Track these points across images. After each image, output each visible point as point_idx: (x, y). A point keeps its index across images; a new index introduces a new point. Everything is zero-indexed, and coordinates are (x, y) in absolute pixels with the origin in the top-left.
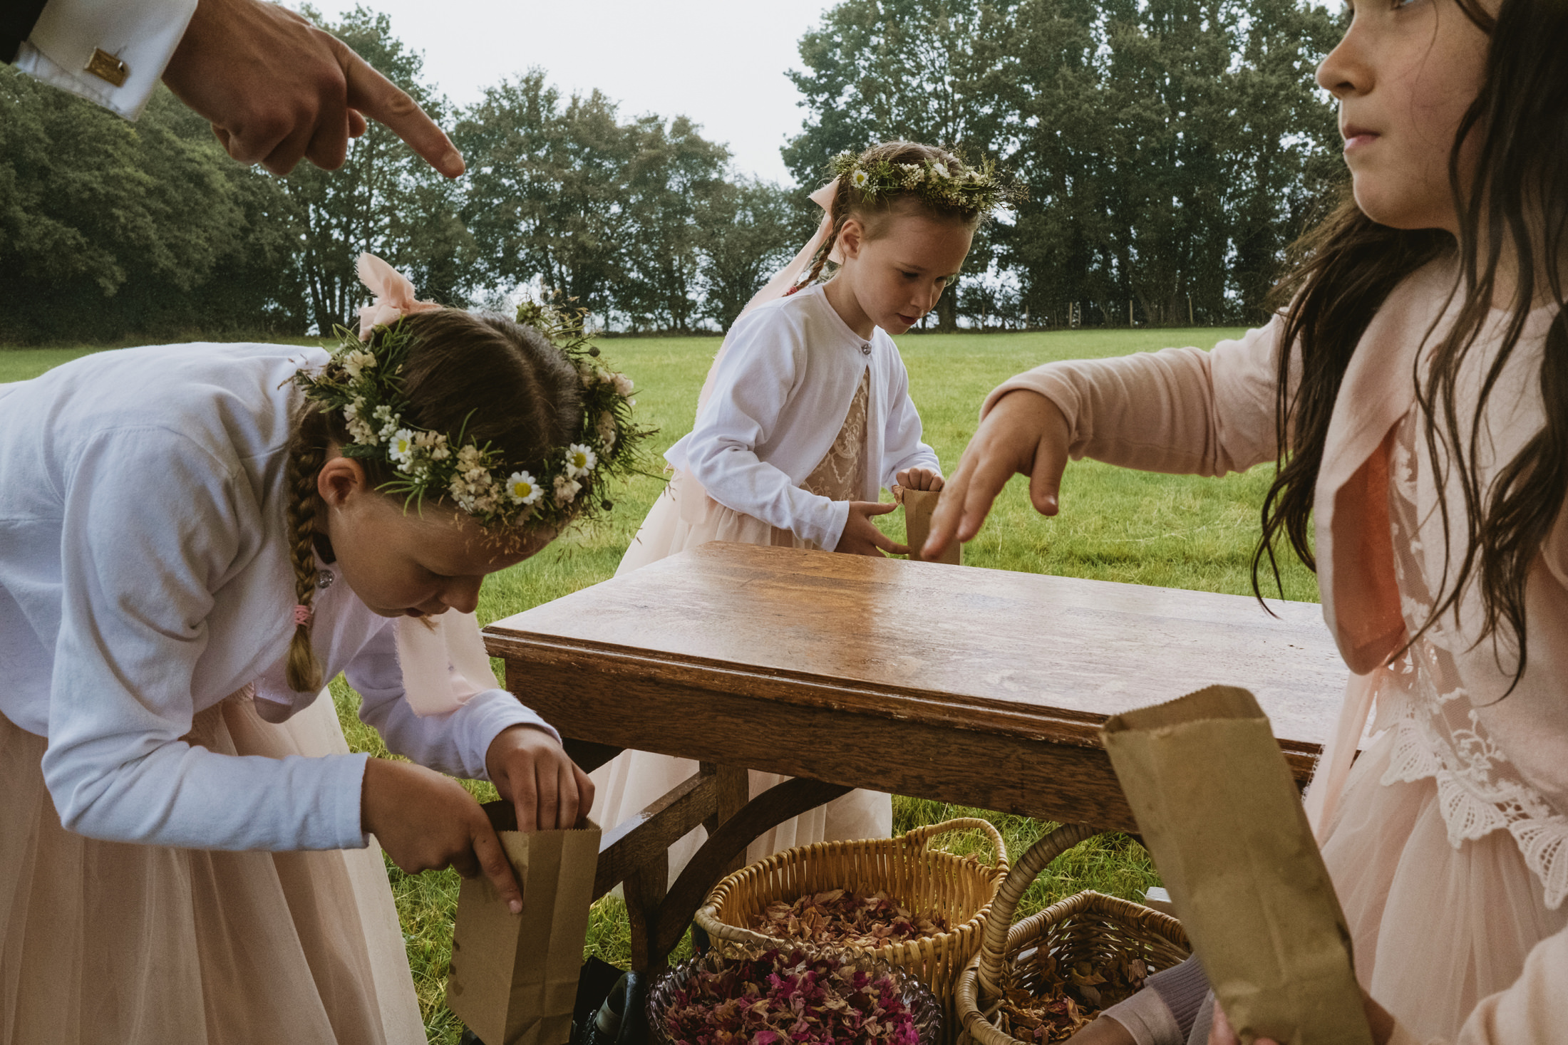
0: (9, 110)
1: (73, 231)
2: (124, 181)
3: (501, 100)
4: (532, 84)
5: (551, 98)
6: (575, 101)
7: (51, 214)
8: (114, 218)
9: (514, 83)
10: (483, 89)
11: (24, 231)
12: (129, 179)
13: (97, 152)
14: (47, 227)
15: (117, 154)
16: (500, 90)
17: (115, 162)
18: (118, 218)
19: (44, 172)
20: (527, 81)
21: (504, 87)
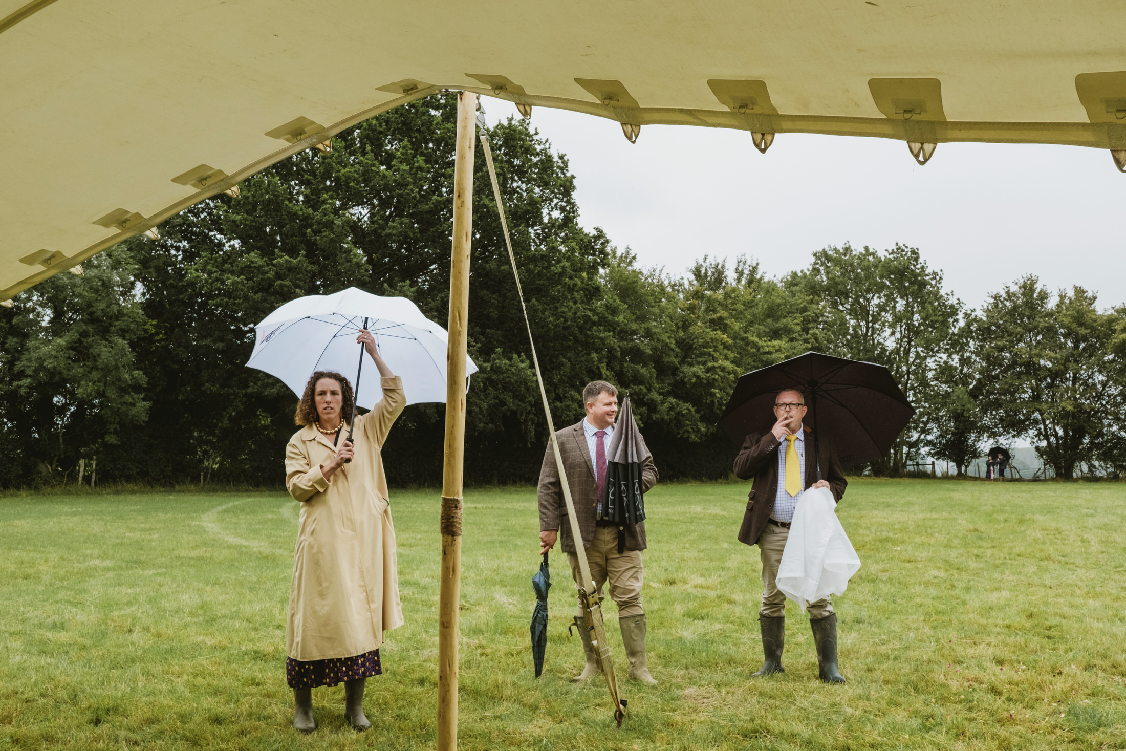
0: (655, 333)
1: (688, 405)
2: (718, 370)
3: (1005, 302)
4: (1028, 287)
5: (1043, 296)
6: (1062, 297)
7: (676, 396)
8: (713, 395)
9: (1014, 289)
10: (991, 294)
11: (659, 408)
12: (723, 369)
13: (703, 354)
14: (671, 404)
15: (716, 355)
16: (1004, 295)
17: (715, 359)
18: (715, 394)
19: (675, 370)
20: (1024, 286)
21: (1008, 292)
